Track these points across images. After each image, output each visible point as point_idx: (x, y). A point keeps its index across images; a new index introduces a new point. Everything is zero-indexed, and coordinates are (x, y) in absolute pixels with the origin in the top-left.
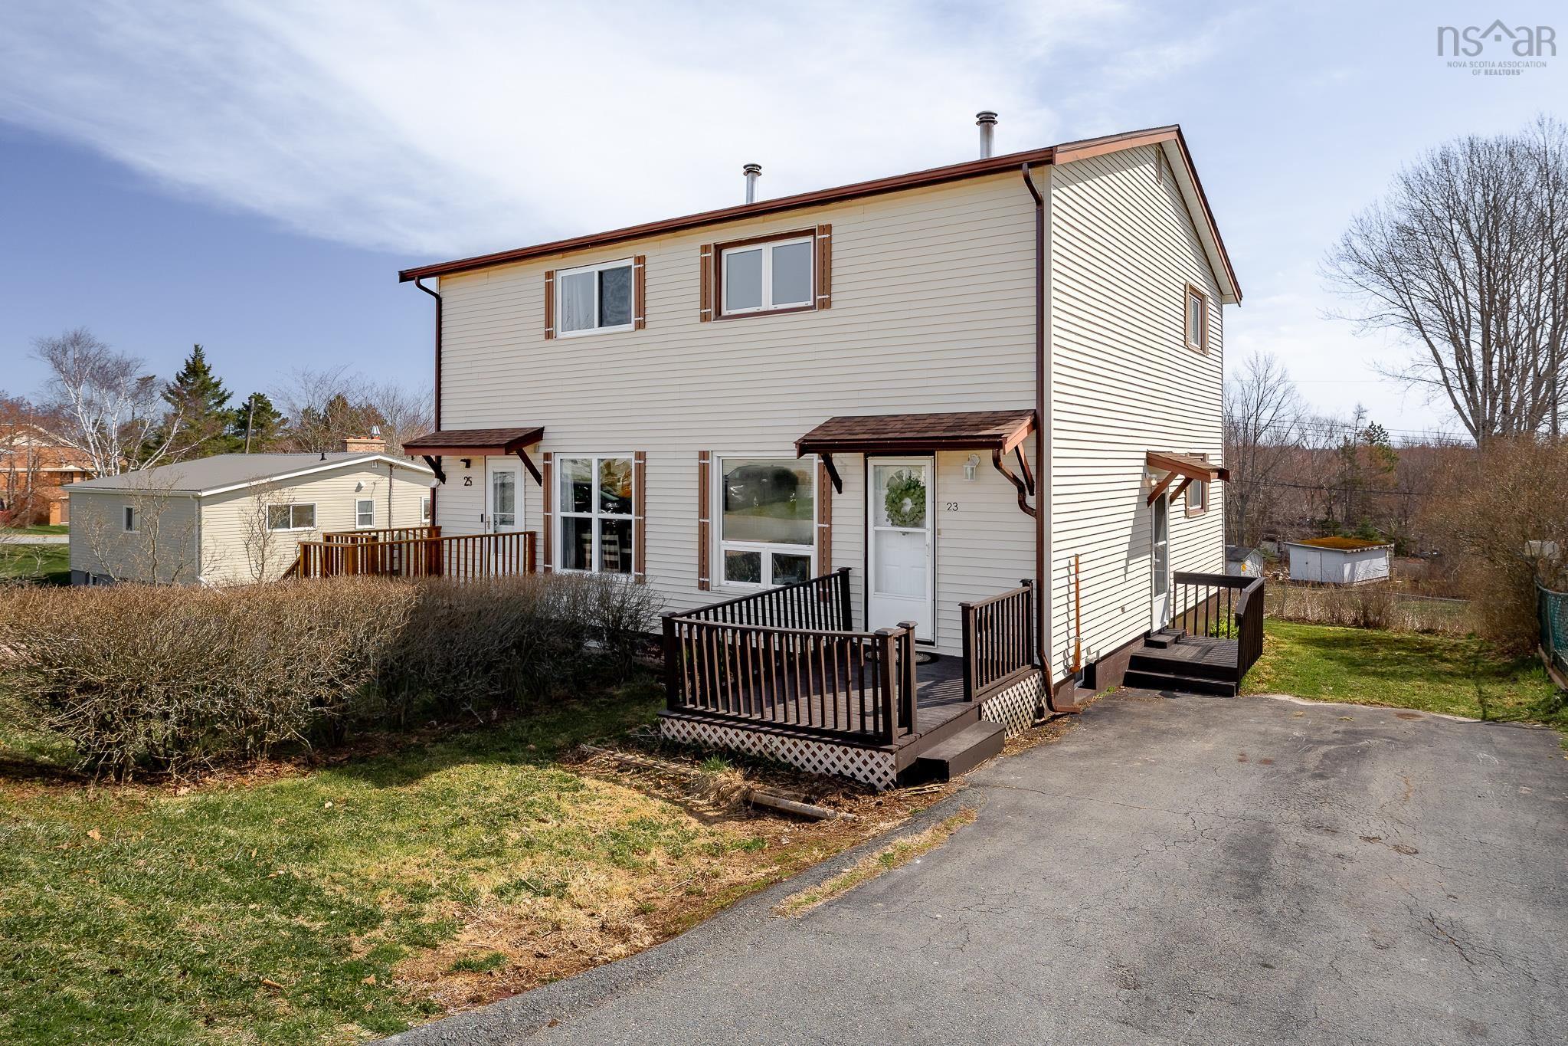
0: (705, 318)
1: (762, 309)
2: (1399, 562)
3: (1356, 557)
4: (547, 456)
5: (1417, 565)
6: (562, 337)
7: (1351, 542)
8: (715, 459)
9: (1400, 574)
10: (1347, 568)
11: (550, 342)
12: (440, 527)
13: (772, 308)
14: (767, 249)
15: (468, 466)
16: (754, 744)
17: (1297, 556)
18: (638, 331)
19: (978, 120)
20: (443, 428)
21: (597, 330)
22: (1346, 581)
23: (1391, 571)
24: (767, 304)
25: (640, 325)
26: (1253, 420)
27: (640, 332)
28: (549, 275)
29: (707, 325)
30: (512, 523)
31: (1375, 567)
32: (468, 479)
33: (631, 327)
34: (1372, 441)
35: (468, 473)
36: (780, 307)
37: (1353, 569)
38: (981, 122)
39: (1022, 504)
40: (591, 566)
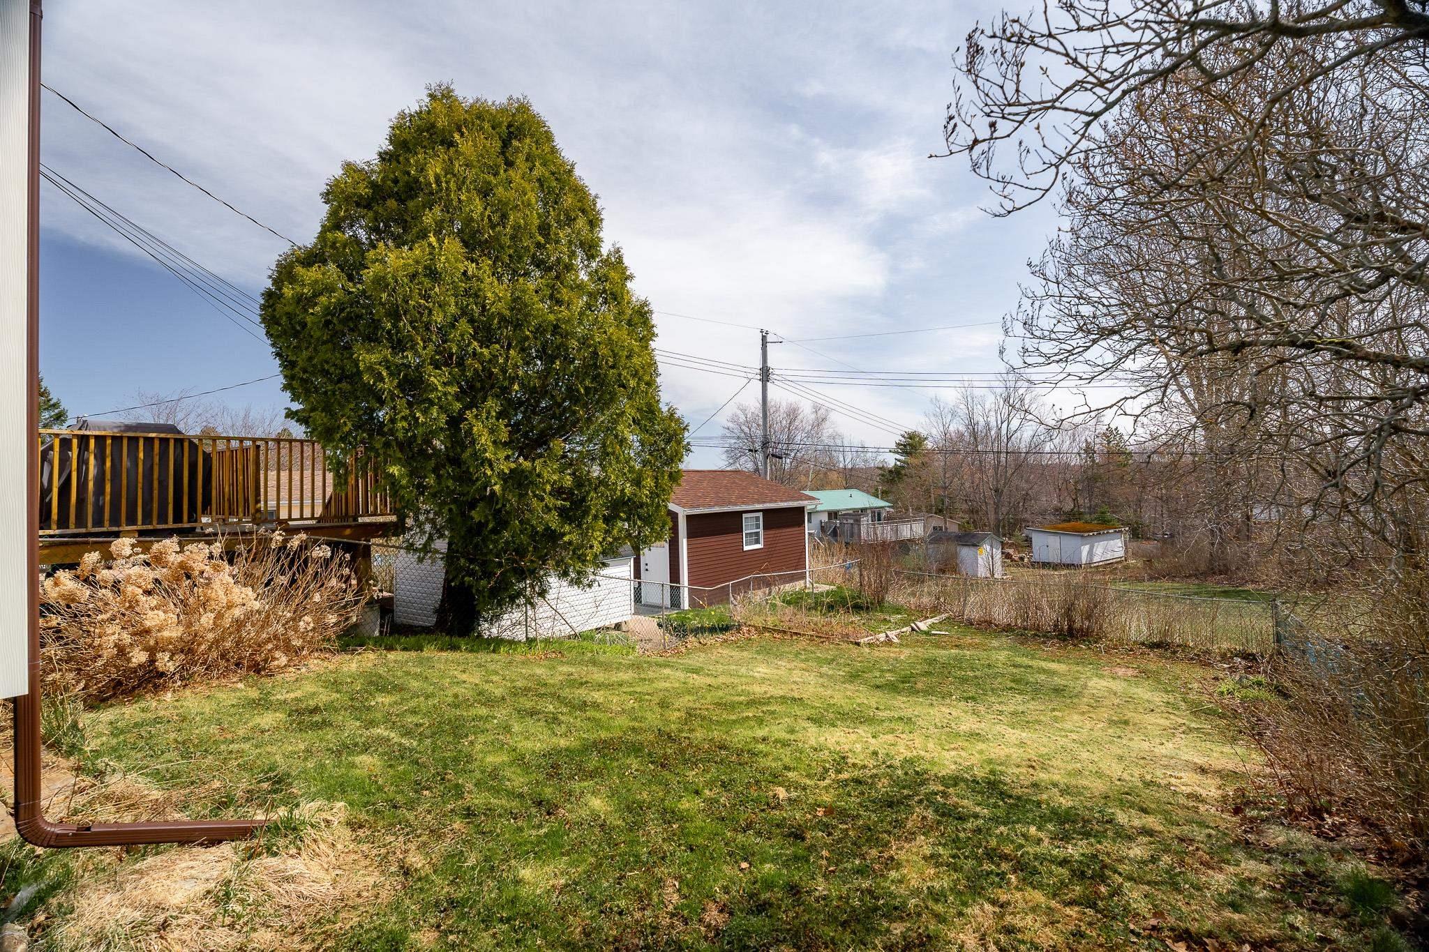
2: (1135, 544)
3: (1094, 539)
5: (1149, 546)
7: (1088, 527)
9: (1135, 555)
10: (1085, 550)
17: (1038, 540)
22: (1084, 562)
23: (1126, 552)
26: (1005, 425)
31: (1110, 548)
34: (1109, 442)
37: (1091, 553)
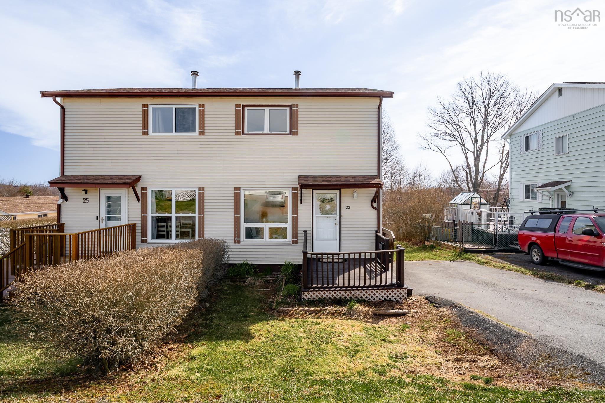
0: (237, 134)
1: (264, 132)
4: (143, 189)
6: (152, 135)
8: (242, 191)
11: (145, 137)
12: (64, 224)
13: (269, 133)
14: (267, 110)
15: (86, 193)
16: (348, 295)
18: (200, 136)
19: (294, 73)
20: (65, 174)
21: (174, 133)
24: (267, 130)
25: (202, 134)
27: (202, 137)
28: (144, 106)
29: (238, 137)
30: (118, 219)
32: (86, 199)
33: (197, 133)
35: (86, 196)
36: (273, 133)
38: (295, 74)
39: (372, 206)
40: (171, 237)
